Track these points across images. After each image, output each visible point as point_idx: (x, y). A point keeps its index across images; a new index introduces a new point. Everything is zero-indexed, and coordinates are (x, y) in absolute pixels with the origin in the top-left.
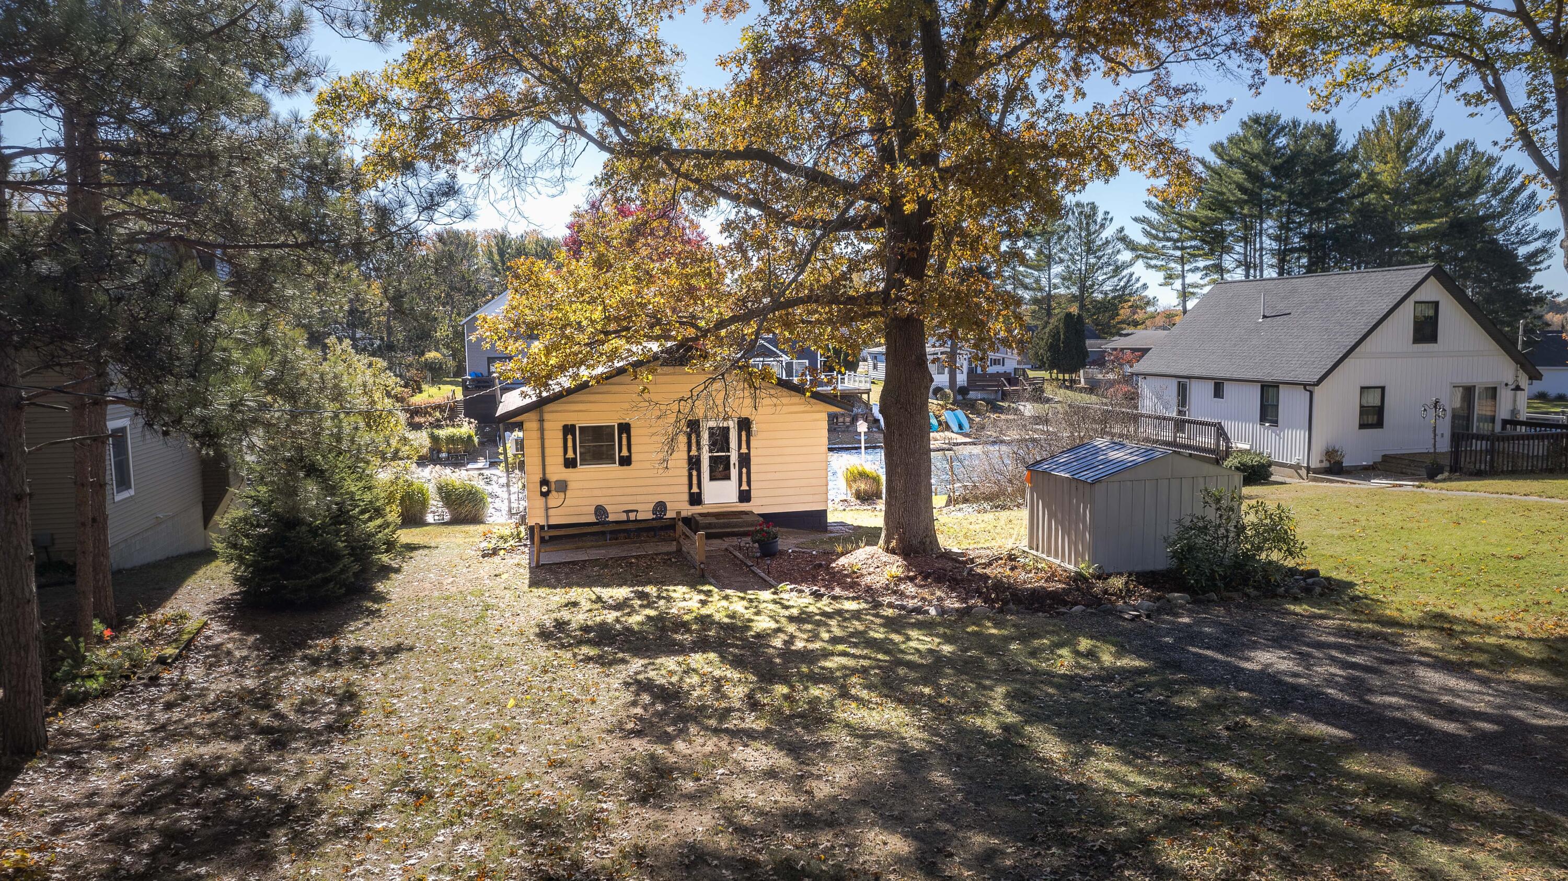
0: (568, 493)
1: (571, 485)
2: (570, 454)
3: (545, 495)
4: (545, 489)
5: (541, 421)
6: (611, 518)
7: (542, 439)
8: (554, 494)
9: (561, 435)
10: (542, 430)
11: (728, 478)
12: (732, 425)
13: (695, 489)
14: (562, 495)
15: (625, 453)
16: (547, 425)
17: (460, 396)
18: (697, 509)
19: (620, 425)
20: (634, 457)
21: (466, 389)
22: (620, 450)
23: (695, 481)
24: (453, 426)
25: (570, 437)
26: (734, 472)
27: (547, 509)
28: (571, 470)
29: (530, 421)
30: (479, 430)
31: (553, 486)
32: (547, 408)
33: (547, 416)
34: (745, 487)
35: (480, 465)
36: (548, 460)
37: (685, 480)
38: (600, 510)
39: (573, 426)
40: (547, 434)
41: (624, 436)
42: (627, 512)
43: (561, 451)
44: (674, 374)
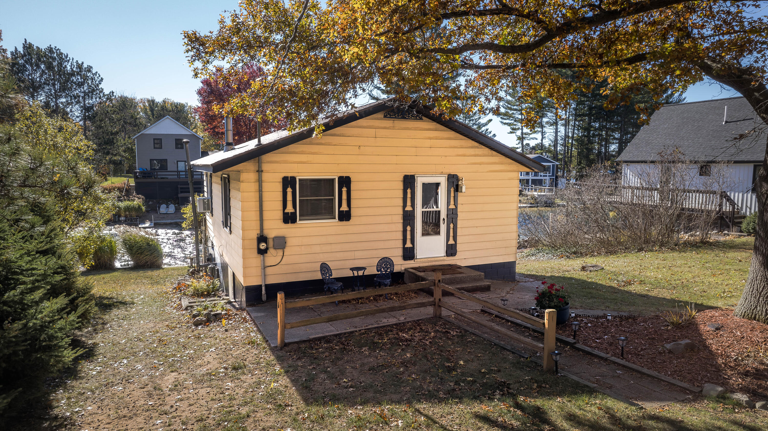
0: (287, 251)
1: (290, 242)
2: (290, 209)
3: (262, 252)
4: (263, 246)
5: (260, 171)
6: (335, 275)
7: (260, 191)
8: (271, 251)
9: (279, 187)
10: (260, 181)
11: (438, 233)
12: (443, 181)
13: (409, 245)
14: (280, 252)
15: (344, 208)
16: (265, 176)
17: (132, 182)
18: (410, 264)
19: (340, 178)
20: (354, 212)
21: (136, 178)
22: (340, 205)
23: (409, 237)
24: (129, 200)
25: (289, 190)
26: (443, 228)
27: (265, 267)
28: (290, 225)
29: (248, 171)
30: (146, 203)
31: (271, 243)
32: (266, 157)
33: (265, 167)
34: (451, 242)
35: (147, 225)
36: (266, 215)
37: (400, 236)
38: (324, 268)
39: (293, 179)
40: (266, 186)
41: (344, 190)
42: (352, 269)
43: (280, 205)
44: (393, 128)
